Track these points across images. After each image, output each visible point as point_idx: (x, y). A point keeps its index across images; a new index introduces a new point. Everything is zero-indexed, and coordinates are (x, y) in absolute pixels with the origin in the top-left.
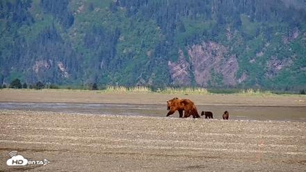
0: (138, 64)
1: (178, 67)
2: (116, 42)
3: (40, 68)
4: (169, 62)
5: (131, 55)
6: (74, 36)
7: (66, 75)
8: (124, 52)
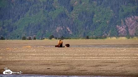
0: (103, 27)
1: (121, 28)
2: (93, 17)
3: (59, 30)
4: (117, 26)
5: (100, 23)
6: (74, 15)
7: (71, 33)
8: (97, 21)
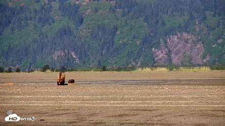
0: (130, 51)
1: (160, 52)
2: (114, 35)
3: (58, 57)
4: (153, 49)
5: (125, 44)
6: (83, 32)
7: (77, 61)
8: (120, 42)
